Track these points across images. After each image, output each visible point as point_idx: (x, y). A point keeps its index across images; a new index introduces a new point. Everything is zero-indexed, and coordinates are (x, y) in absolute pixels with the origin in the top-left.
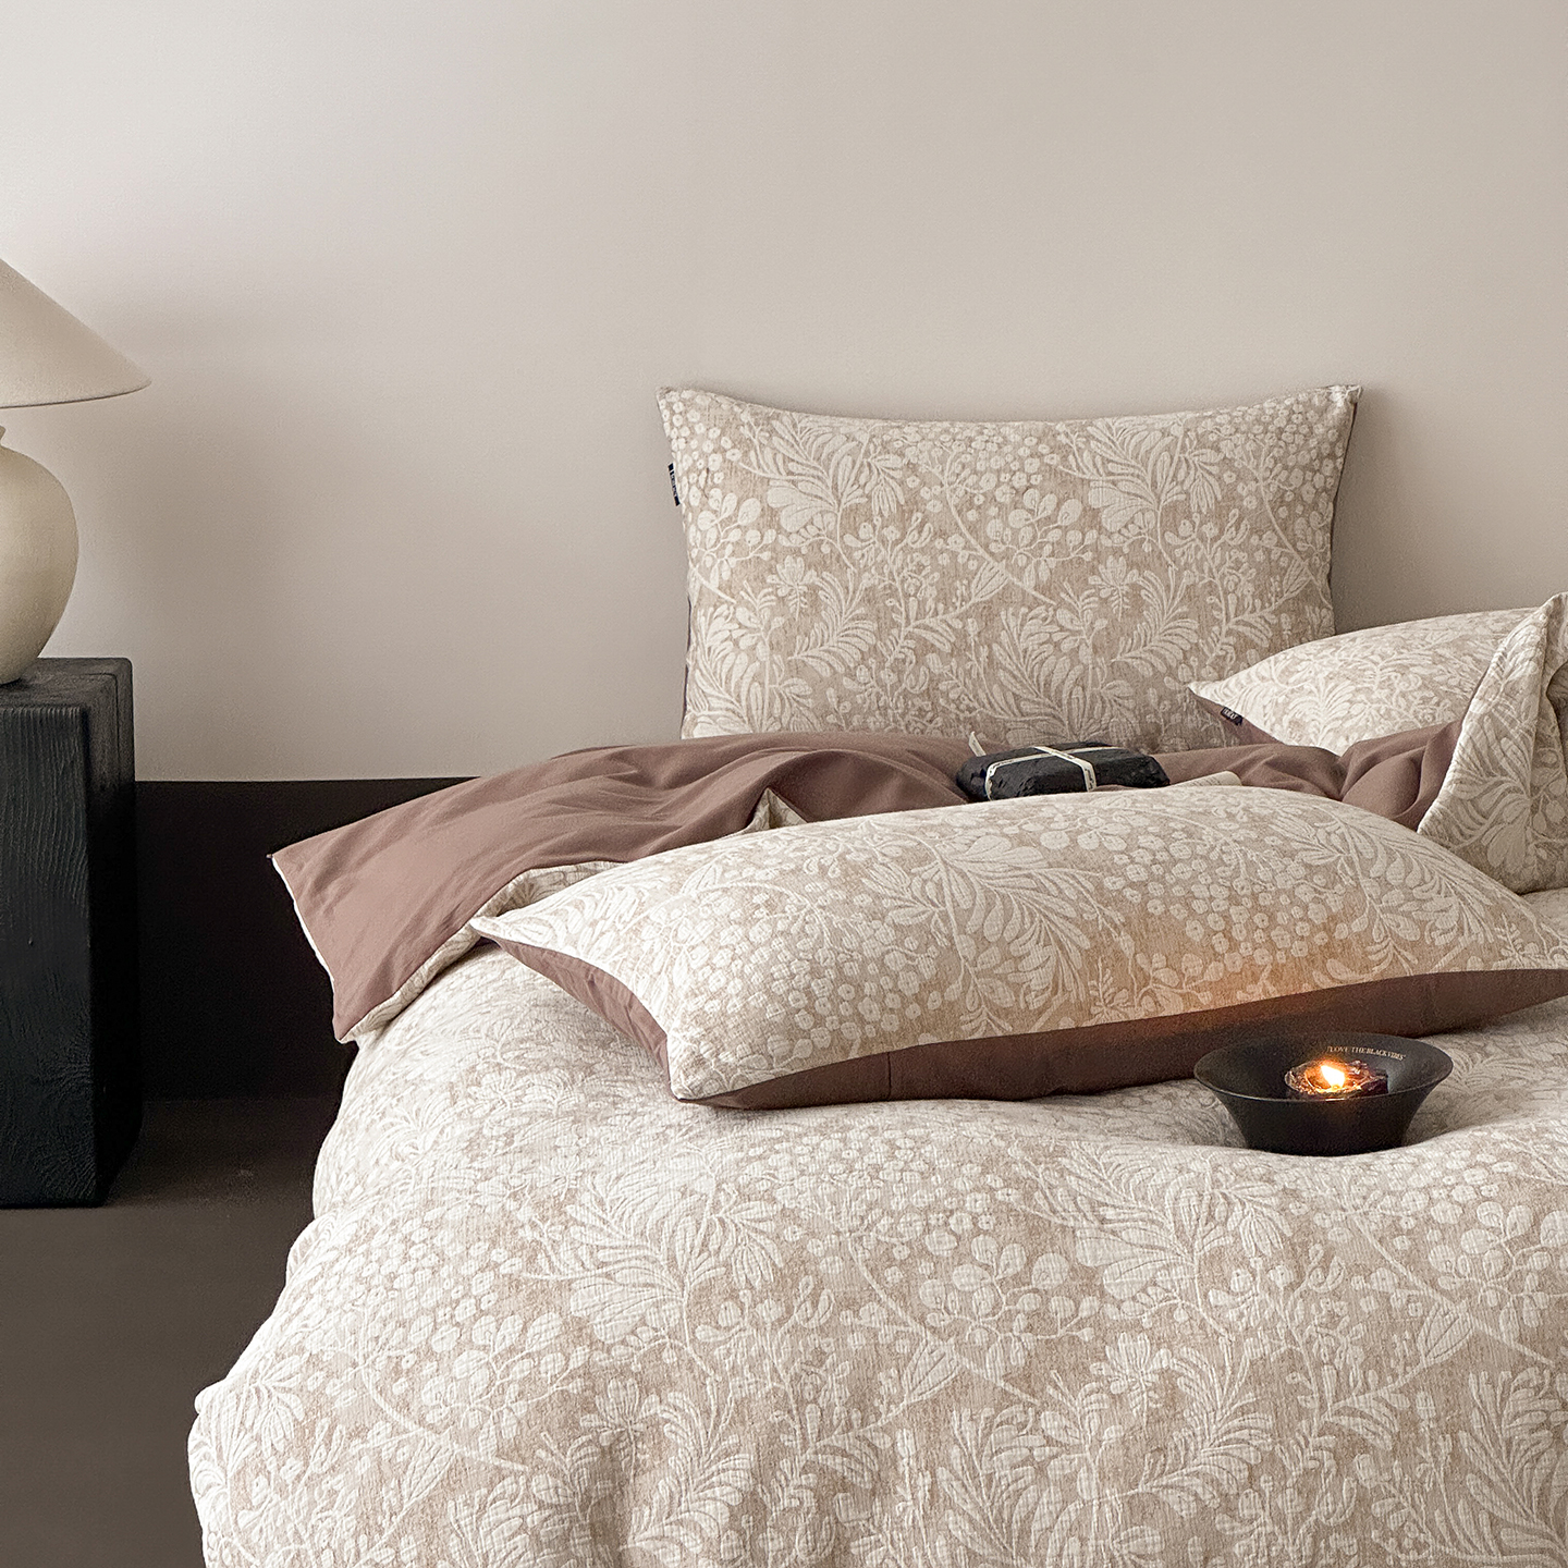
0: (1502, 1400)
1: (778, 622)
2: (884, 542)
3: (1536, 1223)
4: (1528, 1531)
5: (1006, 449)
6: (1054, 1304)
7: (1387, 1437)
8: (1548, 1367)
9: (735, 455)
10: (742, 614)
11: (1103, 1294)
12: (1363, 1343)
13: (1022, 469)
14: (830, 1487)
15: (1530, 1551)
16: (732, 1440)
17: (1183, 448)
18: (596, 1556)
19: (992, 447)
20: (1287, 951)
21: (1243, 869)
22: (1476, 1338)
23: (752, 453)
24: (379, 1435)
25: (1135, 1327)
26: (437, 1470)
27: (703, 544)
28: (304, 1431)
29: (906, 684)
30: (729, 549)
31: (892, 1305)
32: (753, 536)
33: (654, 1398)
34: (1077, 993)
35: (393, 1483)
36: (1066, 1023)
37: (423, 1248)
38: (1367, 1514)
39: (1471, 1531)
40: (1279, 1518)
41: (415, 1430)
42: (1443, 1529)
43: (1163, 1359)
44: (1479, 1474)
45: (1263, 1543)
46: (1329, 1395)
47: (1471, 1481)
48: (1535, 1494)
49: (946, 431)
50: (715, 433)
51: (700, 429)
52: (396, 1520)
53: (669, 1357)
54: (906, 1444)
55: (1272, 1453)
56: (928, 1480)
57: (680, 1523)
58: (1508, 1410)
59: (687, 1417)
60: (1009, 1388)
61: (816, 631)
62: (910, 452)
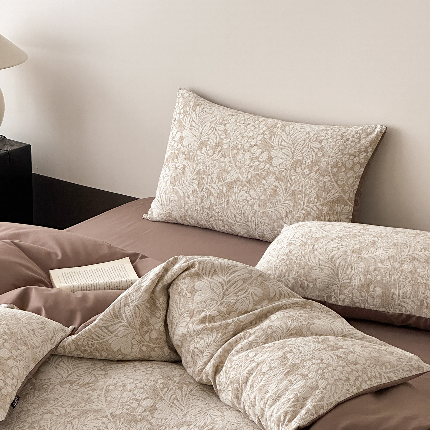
1: (174, 175)
2: (207, 155)
9: (182, 116)
13: (256, 138)
17: (310, 140)
23: (186, 116)
29: (204, 204)
30: (171, 147)
32: (176, 145)
51: (180, 105)
61: (182, 180)
62: (227, 126)
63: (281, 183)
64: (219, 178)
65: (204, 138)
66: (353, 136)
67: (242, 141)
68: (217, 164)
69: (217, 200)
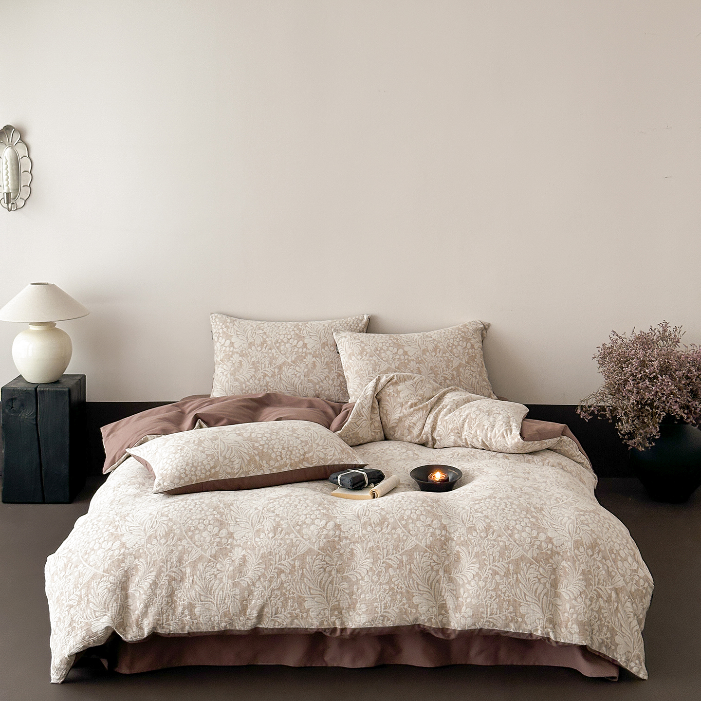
0: (314, 562)
1: (233, 369)
2: (257, 351)
3: (326, 524)
4: (317, 590)
5: (287, 329)
6: (223, 540)
7: (289, 570)
8: (324, 555)
9: (225, 330)
10: (225, 367)
11: (234, 538)
12: (286, 550)
13: (290, 334)
14: (172, 579)
15: (317, 595)
16: (152, 569)
17: (328, 330)
18: (121, 594)
19: (284, 329)
20: (294, 460)
21: (287, 442)
22: (309, 549)
23: (229, 330)
24: (80, 568)
25: (239, 546)
26: (91, 575)
27: (217, 350)
28: (66, 566)
29: (261, 383)
30: (223, 352)
31: (189, 540)
32: (228, 349)
33: (137, 560)
34: (245, 469)
35: (82, 577)
36: (243, 476)
37: (96, 526)
38: (283, 586)
39: (305, 590)
40: (264, 587)
41: (88, 566)
42: (298, 589)
43: (244, 552)
44: (307, 578)
45: (261, 592)
46: (277, 561)
47: (305, 579)
48: (319, 582)
49: (274, 325)
50: (221, 324)
51: (218, 323)
52: (82, 585)
53: (141, 551)
54: (188, 570)
55: (264, 573)
56: (192, 578)
57: (140, 587)
58: (315, 564)
59: (143, 564)
60: (211, 558)
61: (241, 371)
62: (265, 330)
63: (317, 359)
64: (270, 363)
65: (251, 340)
66: (353, 323)
67: (281, 337)
68: (266, 355)
69: (272, 379)
